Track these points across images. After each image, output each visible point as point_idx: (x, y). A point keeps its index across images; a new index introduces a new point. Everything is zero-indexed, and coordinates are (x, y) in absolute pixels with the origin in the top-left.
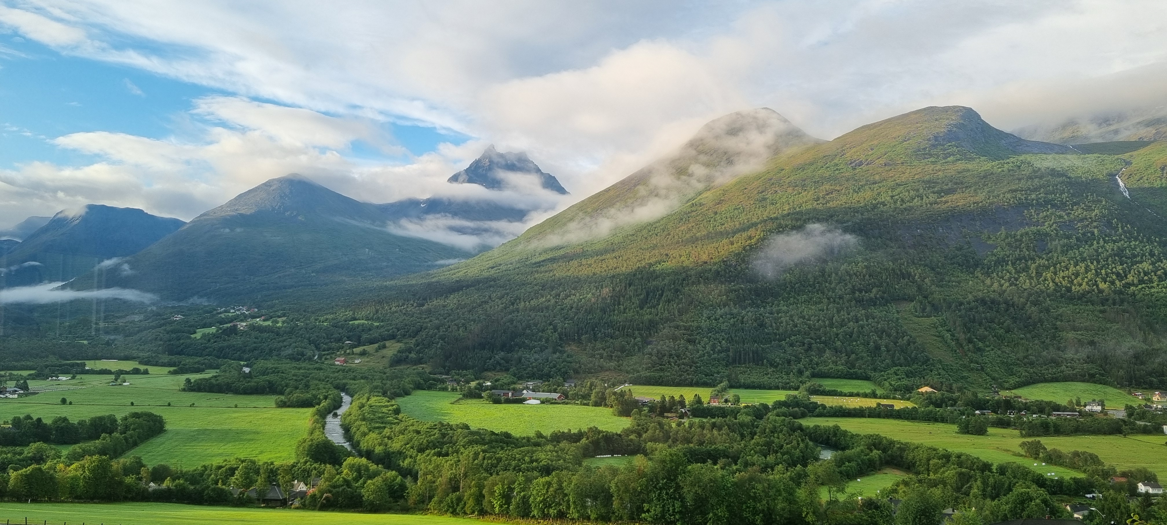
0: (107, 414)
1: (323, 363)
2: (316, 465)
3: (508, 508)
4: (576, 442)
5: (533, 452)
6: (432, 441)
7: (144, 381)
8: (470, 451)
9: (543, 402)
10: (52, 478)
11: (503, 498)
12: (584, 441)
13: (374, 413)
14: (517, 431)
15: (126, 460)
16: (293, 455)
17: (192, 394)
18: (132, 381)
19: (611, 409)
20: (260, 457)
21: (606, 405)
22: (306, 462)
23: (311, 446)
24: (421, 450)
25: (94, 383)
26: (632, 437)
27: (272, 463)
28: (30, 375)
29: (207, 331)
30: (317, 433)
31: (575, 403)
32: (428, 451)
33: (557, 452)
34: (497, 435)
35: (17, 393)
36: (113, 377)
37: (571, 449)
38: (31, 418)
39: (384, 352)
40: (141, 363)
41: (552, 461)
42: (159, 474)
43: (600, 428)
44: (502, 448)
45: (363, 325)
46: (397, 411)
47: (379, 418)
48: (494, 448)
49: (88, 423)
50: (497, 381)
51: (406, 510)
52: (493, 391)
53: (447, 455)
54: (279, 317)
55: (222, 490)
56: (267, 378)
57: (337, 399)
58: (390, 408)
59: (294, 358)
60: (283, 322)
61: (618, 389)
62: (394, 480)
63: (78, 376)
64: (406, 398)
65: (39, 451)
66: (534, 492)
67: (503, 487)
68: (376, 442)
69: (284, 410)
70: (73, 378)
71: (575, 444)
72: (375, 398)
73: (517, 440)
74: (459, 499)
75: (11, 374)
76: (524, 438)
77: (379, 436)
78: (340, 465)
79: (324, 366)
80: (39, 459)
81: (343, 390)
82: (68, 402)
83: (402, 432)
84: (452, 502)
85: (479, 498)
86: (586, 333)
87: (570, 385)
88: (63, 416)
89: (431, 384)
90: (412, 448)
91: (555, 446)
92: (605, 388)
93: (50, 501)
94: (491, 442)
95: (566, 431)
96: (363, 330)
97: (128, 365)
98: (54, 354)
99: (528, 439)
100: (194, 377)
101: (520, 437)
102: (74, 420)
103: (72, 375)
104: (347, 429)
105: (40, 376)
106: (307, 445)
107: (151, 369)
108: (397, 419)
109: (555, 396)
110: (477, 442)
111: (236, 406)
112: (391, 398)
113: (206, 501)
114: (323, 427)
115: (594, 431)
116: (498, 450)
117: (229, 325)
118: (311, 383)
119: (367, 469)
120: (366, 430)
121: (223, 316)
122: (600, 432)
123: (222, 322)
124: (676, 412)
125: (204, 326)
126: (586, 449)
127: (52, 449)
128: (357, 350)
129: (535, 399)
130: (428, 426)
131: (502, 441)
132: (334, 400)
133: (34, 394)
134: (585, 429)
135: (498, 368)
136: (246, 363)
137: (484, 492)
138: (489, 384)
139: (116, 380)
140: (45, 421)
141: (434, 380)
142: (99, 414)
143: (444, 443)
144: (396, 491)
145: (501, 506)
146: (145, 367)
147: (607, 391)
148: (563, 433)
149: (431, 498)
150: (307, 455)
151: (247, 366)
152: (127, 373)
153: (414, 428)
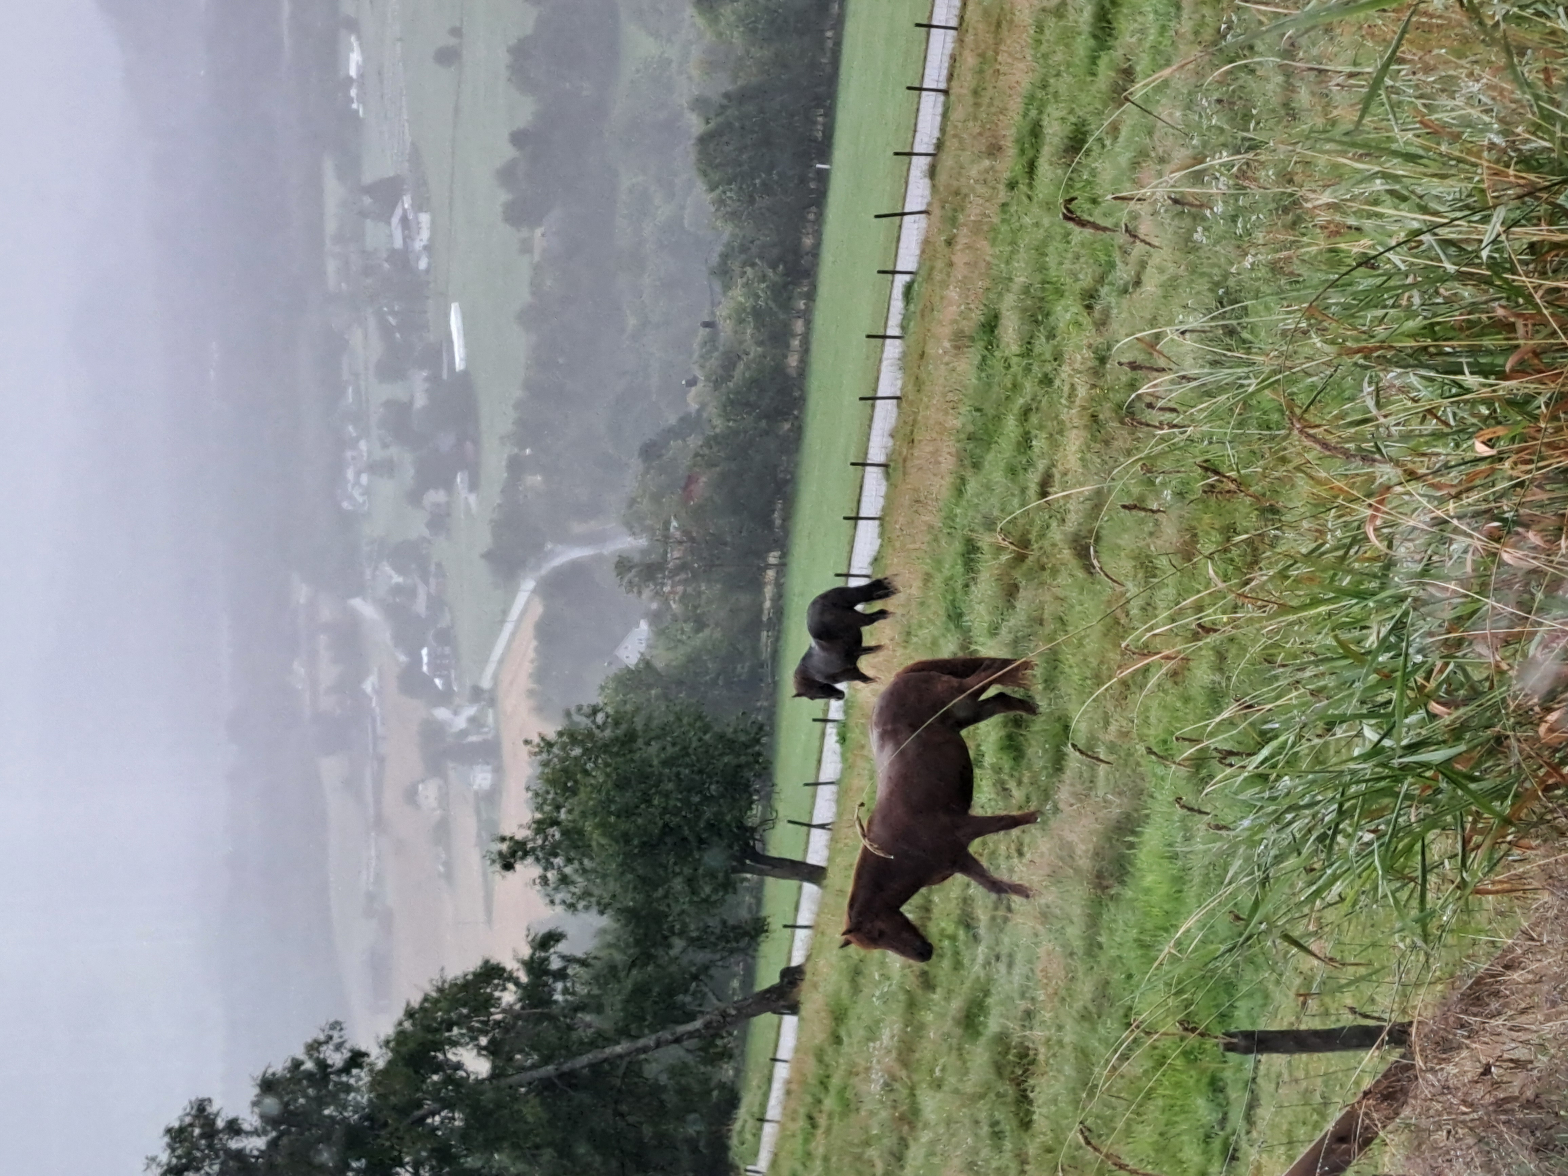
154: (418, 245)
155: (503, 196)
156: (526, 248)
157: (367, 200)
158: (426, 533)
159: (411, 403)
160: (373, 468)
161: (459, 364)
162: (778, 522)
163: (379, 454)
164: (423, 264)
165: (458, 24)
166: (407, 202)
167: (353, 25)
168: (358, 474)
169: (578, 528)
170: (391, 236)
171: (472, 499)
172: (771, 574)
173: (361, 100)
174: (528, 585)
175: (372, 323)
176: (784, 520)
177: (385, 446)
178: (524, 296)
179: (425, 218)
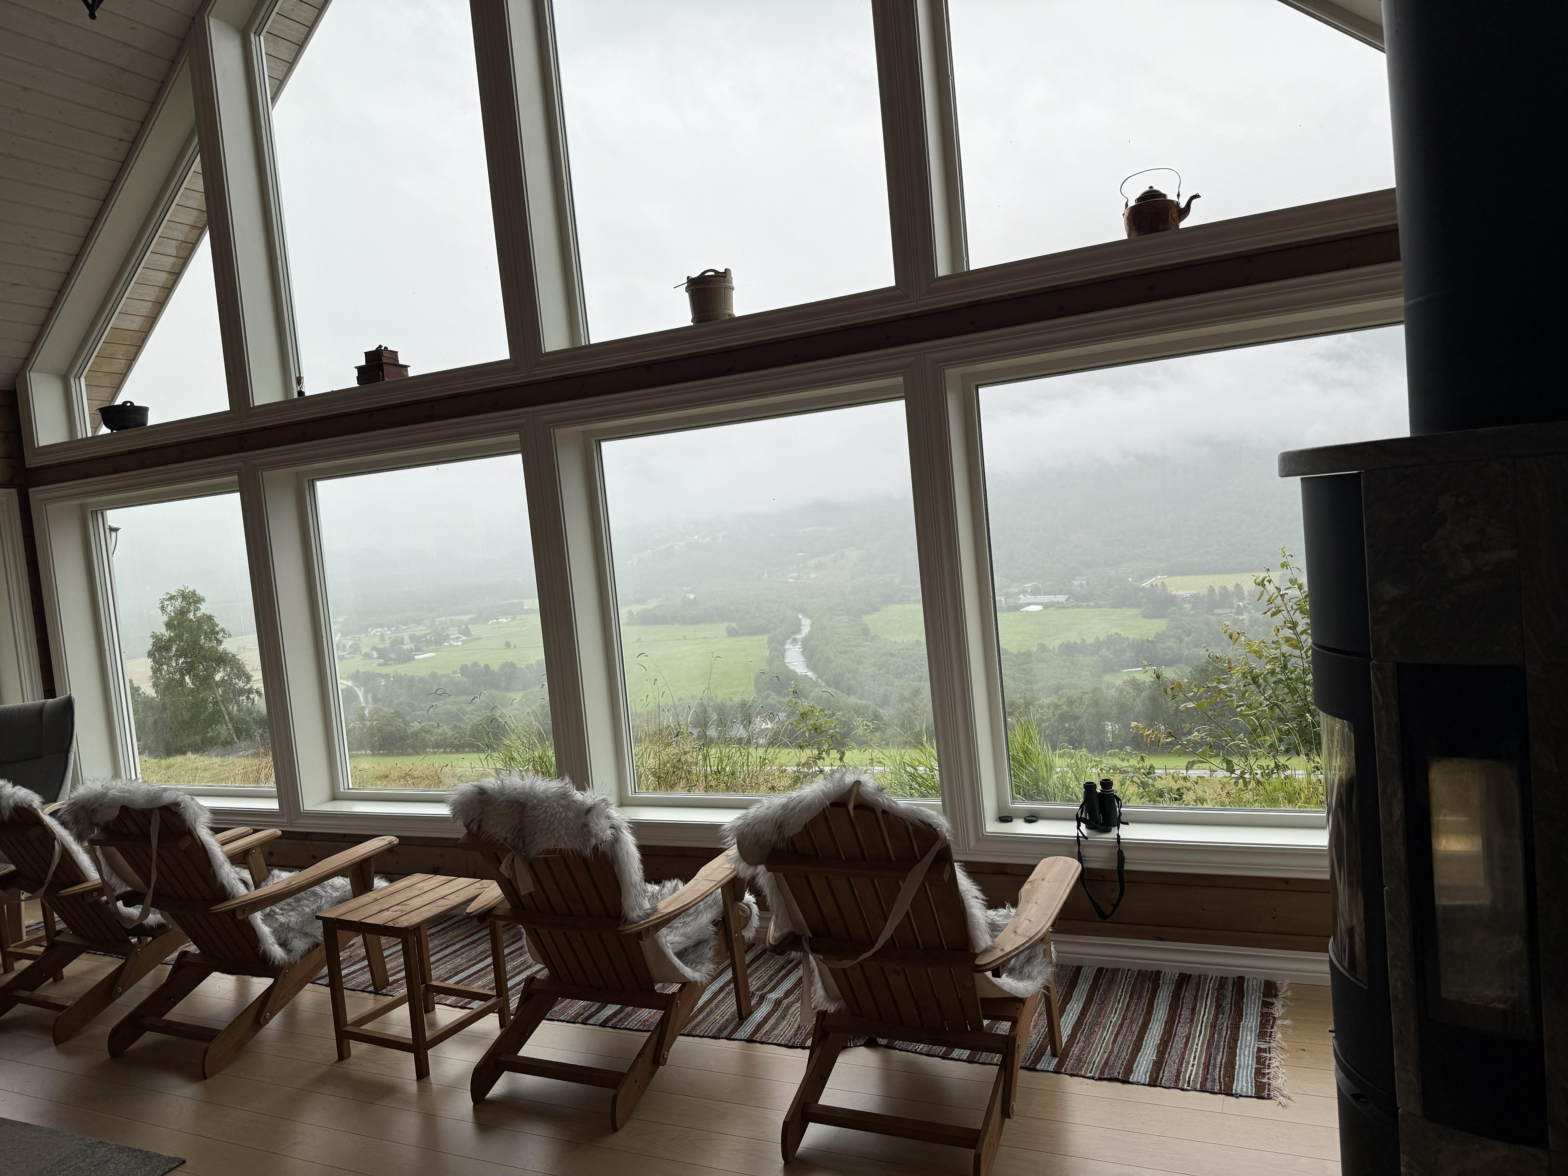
1: (774, 581)
2: (780, 699)
4: (1093, 655)
6: (910, 664)
9: (1046, 608)
12: (1103, 652)
13: (838, 635)
16: (752, 690)
17: (637, 627)
19: (1138, 611)
21: (1130, 606)
22: (767, 697)
23: (771, 677)
24: (899, 675)
26: (1170, 643)
28: (470, 619)
30: (775, 663)
31: (1088, 606)
32: (906, 676)
33: (1068, 668)
35: (460, 639)
37: (1087, 663)
38: (479, 666)
39: (843, 562)
43: (1125, 635)
45: (815, 531)
46: (866, 632)
47: (846, 641)
49: (535, 666)
56: (713, 604)
57: (794, 621)
58: (857, 628)
59: (741, 579)
61: (1147, 584)
64: (875, 615)
68: (844, 669)
69: (736, 638)
71: (1092, 658)
72: (838, 618)
77: (846, 662)
79: (776, 585)
81: (800, 611)
82: (512, 646)
83: (873, 656)
87: (1081, 584)
89: (902, 597)
90: (887, 673)
91: (1065, 661)
95: (1079, 641)
96: (815, 539)
99: (1029, 654)
101: (1021, 653)
102: (521, 664)
103: (511, 617)
104: (808, 657)
105: (481, 619)
106: (766, 676)
109: (1062, 598)
112: (857, 617)
114: (782, 655)
115: (1117, 638)
118: (763, 605)
120: (831, 656)
121: (657, 536)
122: (1124, 640)
123: (658, 544)
124: (1231, 606)
126: (1107, 662)
128: (812, 563)
129: (1035, 604)
130: (904, 646)
132: (791, 623)
133: (478, 639)
134: (1104, 637)
136: (689, 588)
141: (906, 590)
148: (1075, 644)
150: (768, 688)
151: (691, 592)
153: (888, 650)
154: (452, 642)
155: (469, 664)
156: (454, 672)
157: (464, 627)
158: (363, 653)
159: (404, 645)
160: (382, 636)
161: (416, 657)
162: (380, 752)
163: (387, 637)
164: (446, 644)
165: (518, 647)
166: (465, 638)
167: (513, 619)
168: (380, 632)
169: (369, 696)
170: (454, 634)
171: (376, 664)
172: (364, 752)
173: (493, 623)
174: (350, 684)
175: (428, 631)
176: (381, 754)
177: (389, 638)
178: (440, 673)
179: (460, 643)
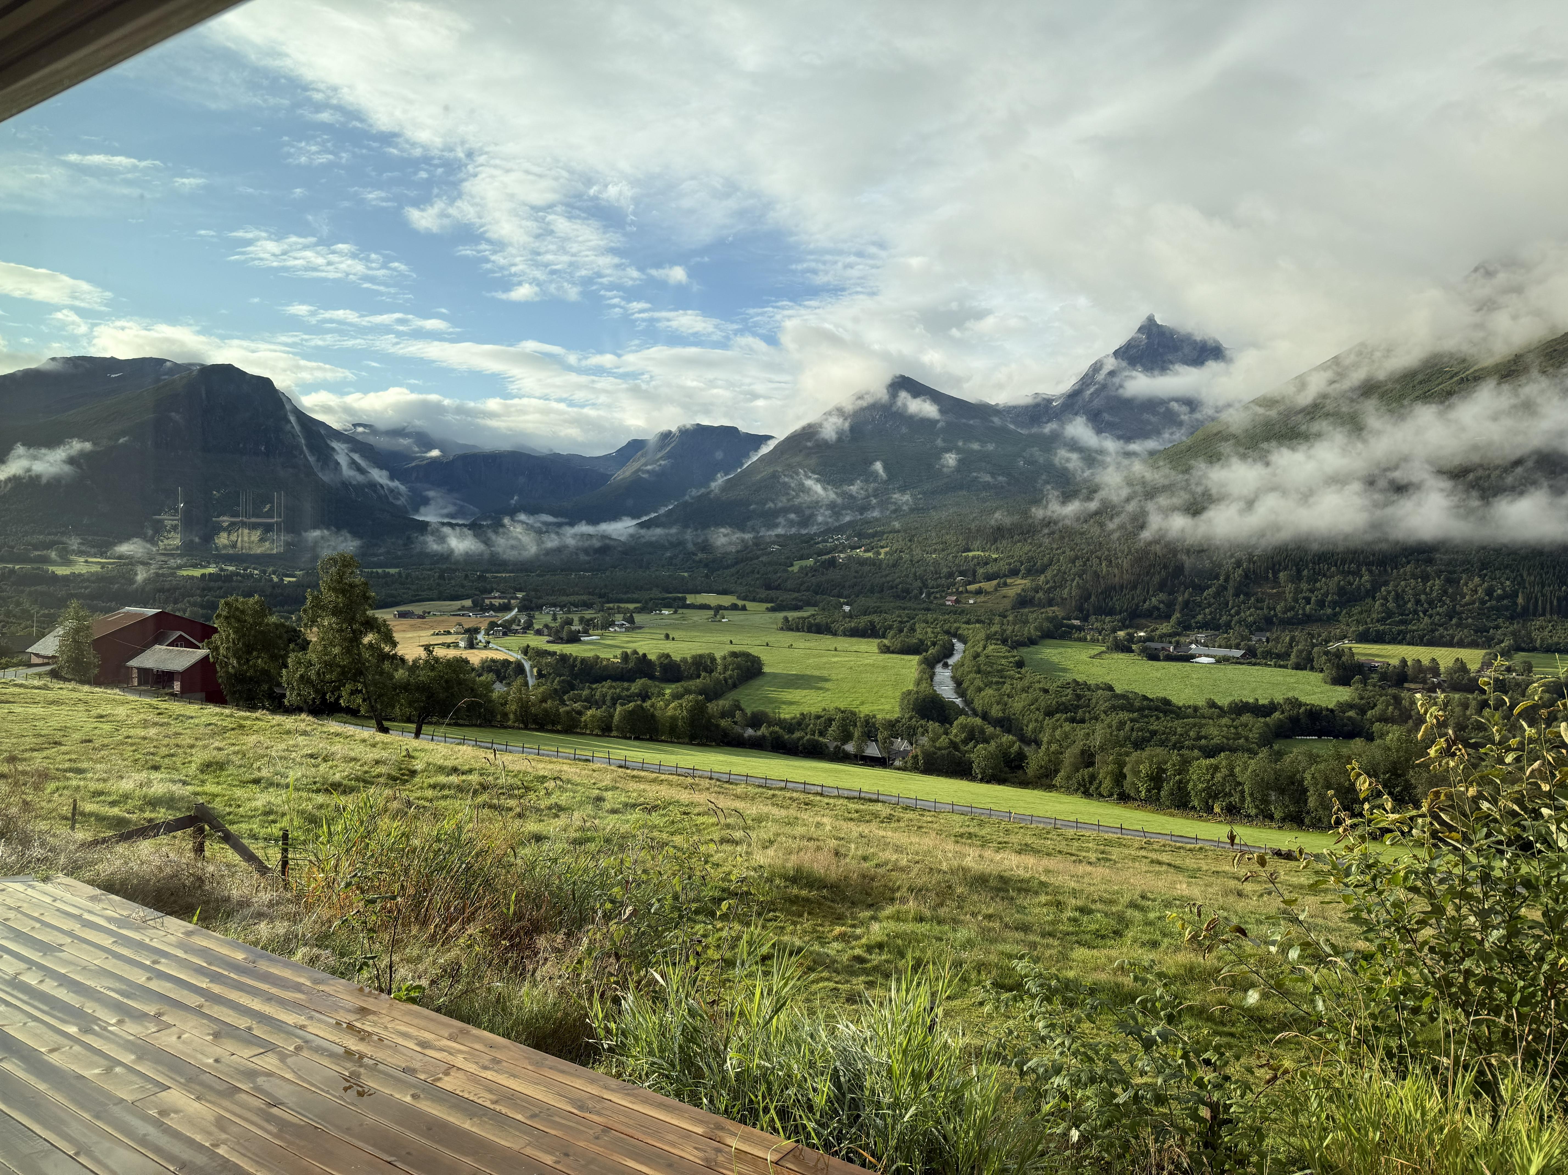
0: (707, 652)
1: (931, 602)
2: (923, 722)
3: (1159, 793)
4: (1265, 717)
5: (1201, 726)
6: (1063, 703)
7: (742, 617)
8: (1114, 718)
9: (1218, 661)
10: (653, 716)
11: (1151, 780)
12: (1277, 715)
13: (991, 664)
14: (1181, 696)
15: (723, 703)
16: (897, 709)
17: (790, 633)
18: (731, 618)
19: (1321, 675)
20: (861, 708)
21: (1312, 669)
22: (911, 718)
23: (917, 699)
24: (1049, 713)
25: (695, 619)
26: (1351, 713)
27: (874, 716)
28: (636, 608)
29: (804, 563)
30: (924, 685)
31: (1266, 665)
32: (1058, 716)
33: (1236, 728)
34: (1152, 700)
35: (624, 626)
36: (712, 612)
37: (1256, 725)
38: (637, 654)
39: (1005, 591)
40: (739, 598)
41: (1228, 739)
42: (756, 721)
43: (1303, 699)
44: (1158, 718)
45: (979, 556)
46: (1020, 664)
47: (998, 671)
48: (1146, 717)
49: (689, 660)
50: (1153, 631)
51: (1024, 784)
52: (1148, 644)
53: (1083, 721)
54: (882, 547)
55: (817, 741)
56: (867, 618)
57: (947, 645)
58: (1011, 659)
59: (898, 596)
60: (886, 553)
61: (1333, 646)
62: (1010, 747)
63: (680, 611)
64: (1032, 649)
65: (645, 688)
66: (1195, 777)
67: (1150, 766)
68: (993, 699)
69: (887, 656)
70: (675, 612)
71: (1262, 720)
72: (993, 647)
73: (1180, 708)
74: (1093, 777)
75: (619, 607)
76: (1189, 707)
77: (996, 693)
78: (951, 724)
79: (932, 606)
80: (645, 696)
81: (955, 635)
82: (671, 638)
83: (1025, 690)
84: (1084, 780)
85: (1119, 778)
86: (1285, 569)
87: (1260, 640)
88: (666, 652)
89: (1064, 632)
90: (1038, 709)
91: (1233, 720)
92: (1314, 646)
93: (651, 739)
94: (1141, 709)
95: (1251, 700)
96: (979, 564)
97: (727, 600)
98: (657, 586)
99: (1196, 709)
100: (792, 615)
101: (1184, 706)
102: (677, 657)
103: (674, 610)
104: (958, 683)
105: (645, 609)
106: (913, 697)
107: (749, 605)
108: (1019, 673)
109: (1238, 653)
110: (1123, 708)
111: (836, 650)
112: (1013, 648)
113: (801, 752)
114: (932, 678)
115: (1295, 703)
116: (1152, 720)
117: (827, 557)
118: (917, 625)
119: (982, 731)
120: (981, 685)
121: (820, 546)
122: (1301, 705)
123: (820, 553)
124: (1424, 681)
125: (801, 558)
126: (1280, 725)
127: (656, 686)
128: (972, 587)
129: (1207, 656)
130: (1059, 683)
131: (1157, 709)
132: (943, 646)
133: (640, 628)
134: (1279, 698)
135: (1156, 613)
136: (845, 601)
137: (1125, 770)
138: (1142, 634)
139: (715, 615)
140: (649, 657)
141: (1068, 626)
142: (699, 652)
143: (1078, 707)
144: (1012, 761)
145: (1148, 791)
146: (743, 602)
147: (1316, 649)
148: (1247, 703)
149: (1057, 771)
150: (913, 709)
151: (847, 604)
152: (726, 608)
153: (1041, 686)
154: (616, 628)
155: (629, 652)
156: (615, 657)
157: (629, 615)
158: (536, 629)
159: (573, 626)
160: (554, 615)
161: (583, 639)
163: (558, 617)
164: (611, 629)
165: (676, 639)
166: (628, 625)
168: (553, 611)
169: (535, 670)
170: (619, 621)
171: (545, 642)
173: (656, 614)
174: (519, 657)
175: (596, 615)
177: (561, 618)
